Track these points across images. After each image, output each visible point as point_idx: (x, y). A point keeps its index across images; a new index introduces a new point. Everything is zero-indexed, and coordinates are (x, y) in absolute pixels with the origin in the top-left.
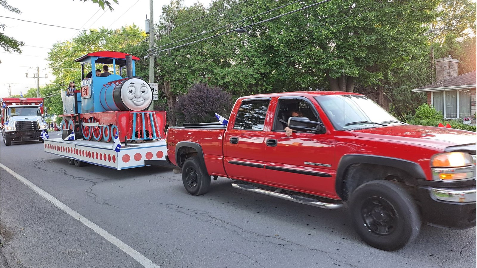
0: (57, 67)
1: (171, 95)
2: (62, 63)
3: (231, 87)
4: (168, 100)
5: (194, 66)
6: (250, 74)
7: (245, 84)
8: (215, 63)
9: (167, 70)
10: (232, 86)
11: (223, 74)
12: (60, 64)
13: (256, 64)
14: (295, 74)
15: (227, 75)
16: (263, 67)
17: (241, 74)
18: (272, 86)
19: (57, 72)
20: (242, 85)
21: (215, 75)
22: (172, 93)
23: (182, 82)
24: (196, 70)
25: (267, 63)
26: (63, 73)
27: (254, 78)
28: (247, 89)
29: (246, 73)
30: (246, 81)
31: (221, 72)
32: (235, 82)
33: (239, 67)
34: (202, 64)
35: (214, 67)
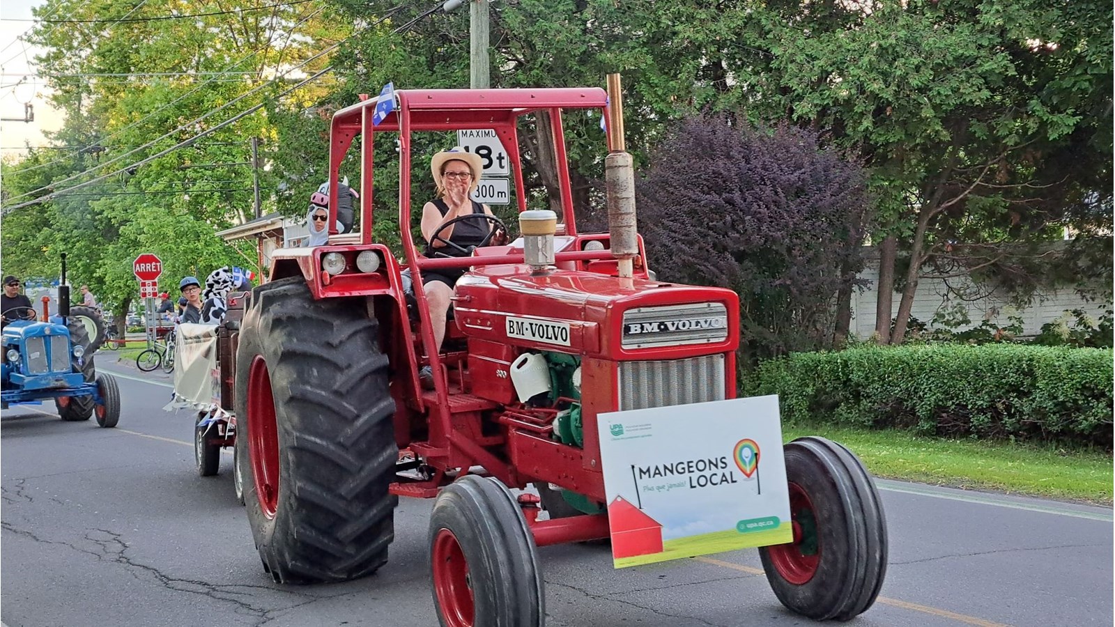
0: (69, 73)
2: (89, 51)
3: (861, 128)
6: (956, 59)
7: (936, 107)
9: (548, 58)
10: (867, 123)
11: (821, 63)
12: (83, 56)
15: (840, 65)
17: (912, 60)
18: (1074, 115)
19: (71, 90)
20: (916, 112)
21: (779, 72)
24: (684, 52)
26: (94, 97)
27: (982, 76)
29: (936, 52)
30: (939, 93)
31: (807, 55)
32: (882, 98)
33: (903, 27)
34: (714, 19)
35: (770, 31)
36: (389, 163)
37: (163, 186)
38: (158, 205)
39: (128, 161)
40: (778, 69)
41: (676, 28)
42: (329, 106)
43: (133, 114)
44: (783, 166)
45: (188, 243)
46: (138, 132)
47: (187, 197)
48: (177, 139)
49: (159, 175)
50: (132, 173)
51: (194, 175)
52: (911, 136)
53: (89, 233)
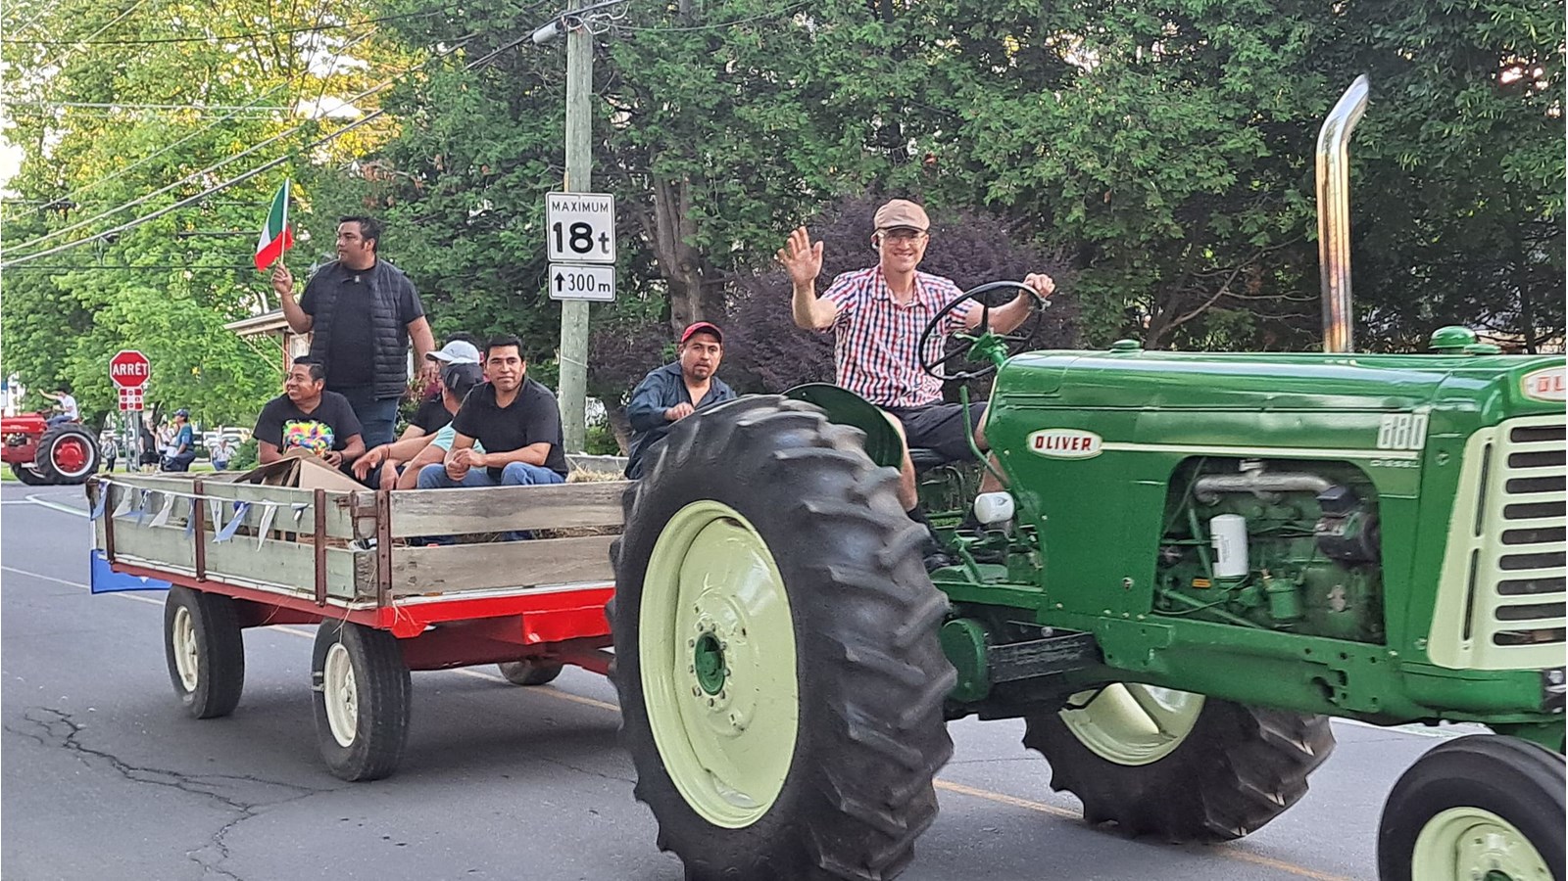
0: (27, 98)
1: (694, 267)
2: (55, 69)
3: (1070, 219)
4: (674, 299)
5: (838, 85)
6: (1193, 133)
7: (1164, 194)
8: (968, 64)
9: (670, 110)
10: (1077, 212)
11: (1022, 132)
12: (48, 77)
13: (1239, 64)
14: (1498, 127)
15: (1046, 137)
16: (1283, 85)
17: (1137, 133)
19: (29, 123)
20: (1141, 200)
21: (970, 141)
22: (697, 258)
23: (761, 185)
24: (849, 110)
25: (1310, 58)
26: (61, 133)
27: (1224, 155)
28: (1177, 232)
29: (1167, 123)
30: (1170, 177)
31: (1005, 121)
32: (1097, 180)
33: (1126, 90)
34: (889, 70)
35: (960, 87)
36: (455, 241)
37: (155, 259)
38: (147, 284)
39: (107, 223)
40: (968, 138)
41: (838, 79)
42: (378, 163)
43: (116, 158)
44: (966, 265)
45: (189, 337)
46: (122, 183)
47: (189, 275)
48: (176, 195)
49: (150, 243)
50: (111, 240)
51: (199, 245)
52: (1135, 231)
53: (51, 319)
